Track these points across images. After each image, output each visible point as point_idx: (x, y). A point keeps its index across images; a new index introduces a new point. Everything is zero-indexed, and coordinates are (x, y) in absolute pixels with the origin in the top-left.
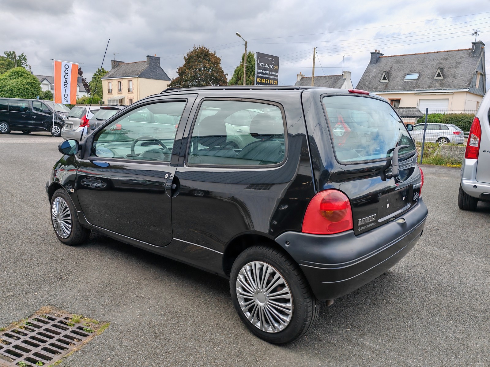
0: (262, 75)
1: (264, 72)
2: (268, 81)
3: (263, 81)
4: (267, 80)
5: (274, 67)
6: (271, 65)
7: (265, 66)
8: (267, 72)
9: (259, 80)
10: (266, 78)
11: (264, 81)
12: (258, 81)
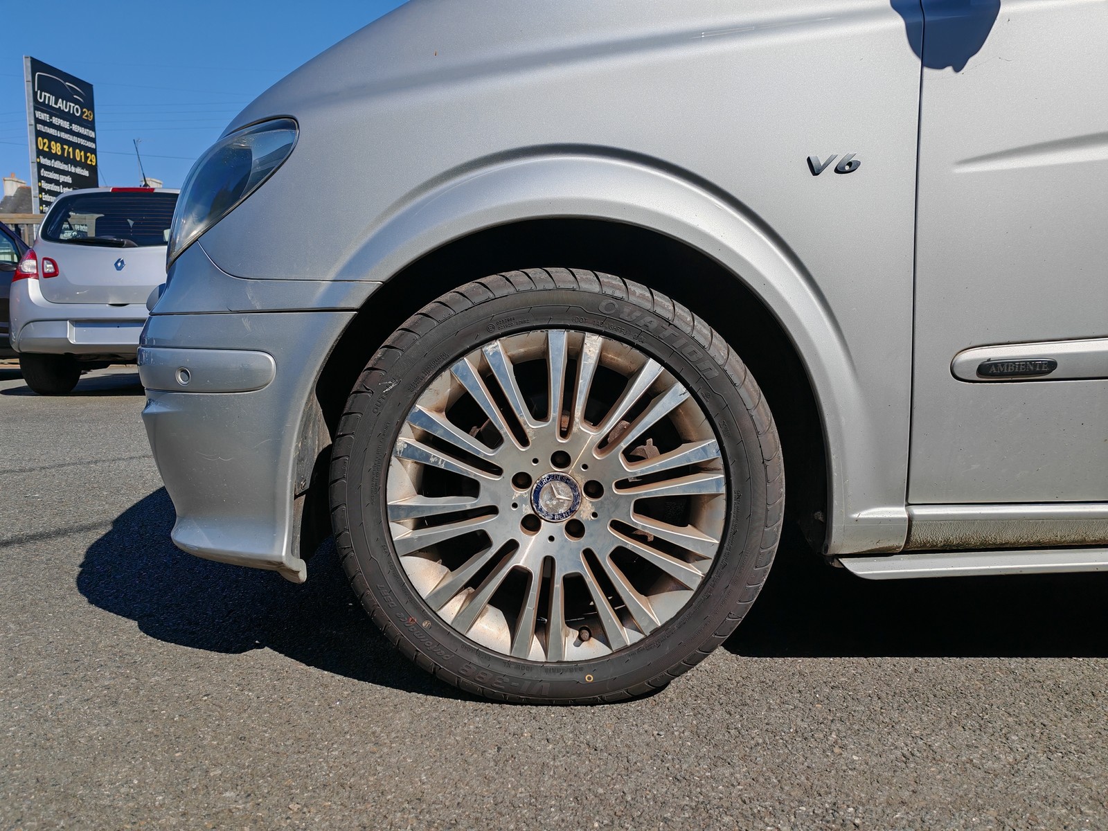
0: (52, 131)
1: (55, 120)
2: (69, 153)
3: (56, 148)
4: (65, 146)
5: (83, 113)
6: (72, 105)
7: (56, 103)
8: (66, 125)
9: (44, 144)
10: (63, 142)
11: (59, 148)
12: (41, 148)
